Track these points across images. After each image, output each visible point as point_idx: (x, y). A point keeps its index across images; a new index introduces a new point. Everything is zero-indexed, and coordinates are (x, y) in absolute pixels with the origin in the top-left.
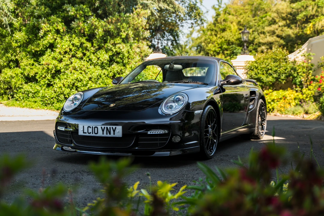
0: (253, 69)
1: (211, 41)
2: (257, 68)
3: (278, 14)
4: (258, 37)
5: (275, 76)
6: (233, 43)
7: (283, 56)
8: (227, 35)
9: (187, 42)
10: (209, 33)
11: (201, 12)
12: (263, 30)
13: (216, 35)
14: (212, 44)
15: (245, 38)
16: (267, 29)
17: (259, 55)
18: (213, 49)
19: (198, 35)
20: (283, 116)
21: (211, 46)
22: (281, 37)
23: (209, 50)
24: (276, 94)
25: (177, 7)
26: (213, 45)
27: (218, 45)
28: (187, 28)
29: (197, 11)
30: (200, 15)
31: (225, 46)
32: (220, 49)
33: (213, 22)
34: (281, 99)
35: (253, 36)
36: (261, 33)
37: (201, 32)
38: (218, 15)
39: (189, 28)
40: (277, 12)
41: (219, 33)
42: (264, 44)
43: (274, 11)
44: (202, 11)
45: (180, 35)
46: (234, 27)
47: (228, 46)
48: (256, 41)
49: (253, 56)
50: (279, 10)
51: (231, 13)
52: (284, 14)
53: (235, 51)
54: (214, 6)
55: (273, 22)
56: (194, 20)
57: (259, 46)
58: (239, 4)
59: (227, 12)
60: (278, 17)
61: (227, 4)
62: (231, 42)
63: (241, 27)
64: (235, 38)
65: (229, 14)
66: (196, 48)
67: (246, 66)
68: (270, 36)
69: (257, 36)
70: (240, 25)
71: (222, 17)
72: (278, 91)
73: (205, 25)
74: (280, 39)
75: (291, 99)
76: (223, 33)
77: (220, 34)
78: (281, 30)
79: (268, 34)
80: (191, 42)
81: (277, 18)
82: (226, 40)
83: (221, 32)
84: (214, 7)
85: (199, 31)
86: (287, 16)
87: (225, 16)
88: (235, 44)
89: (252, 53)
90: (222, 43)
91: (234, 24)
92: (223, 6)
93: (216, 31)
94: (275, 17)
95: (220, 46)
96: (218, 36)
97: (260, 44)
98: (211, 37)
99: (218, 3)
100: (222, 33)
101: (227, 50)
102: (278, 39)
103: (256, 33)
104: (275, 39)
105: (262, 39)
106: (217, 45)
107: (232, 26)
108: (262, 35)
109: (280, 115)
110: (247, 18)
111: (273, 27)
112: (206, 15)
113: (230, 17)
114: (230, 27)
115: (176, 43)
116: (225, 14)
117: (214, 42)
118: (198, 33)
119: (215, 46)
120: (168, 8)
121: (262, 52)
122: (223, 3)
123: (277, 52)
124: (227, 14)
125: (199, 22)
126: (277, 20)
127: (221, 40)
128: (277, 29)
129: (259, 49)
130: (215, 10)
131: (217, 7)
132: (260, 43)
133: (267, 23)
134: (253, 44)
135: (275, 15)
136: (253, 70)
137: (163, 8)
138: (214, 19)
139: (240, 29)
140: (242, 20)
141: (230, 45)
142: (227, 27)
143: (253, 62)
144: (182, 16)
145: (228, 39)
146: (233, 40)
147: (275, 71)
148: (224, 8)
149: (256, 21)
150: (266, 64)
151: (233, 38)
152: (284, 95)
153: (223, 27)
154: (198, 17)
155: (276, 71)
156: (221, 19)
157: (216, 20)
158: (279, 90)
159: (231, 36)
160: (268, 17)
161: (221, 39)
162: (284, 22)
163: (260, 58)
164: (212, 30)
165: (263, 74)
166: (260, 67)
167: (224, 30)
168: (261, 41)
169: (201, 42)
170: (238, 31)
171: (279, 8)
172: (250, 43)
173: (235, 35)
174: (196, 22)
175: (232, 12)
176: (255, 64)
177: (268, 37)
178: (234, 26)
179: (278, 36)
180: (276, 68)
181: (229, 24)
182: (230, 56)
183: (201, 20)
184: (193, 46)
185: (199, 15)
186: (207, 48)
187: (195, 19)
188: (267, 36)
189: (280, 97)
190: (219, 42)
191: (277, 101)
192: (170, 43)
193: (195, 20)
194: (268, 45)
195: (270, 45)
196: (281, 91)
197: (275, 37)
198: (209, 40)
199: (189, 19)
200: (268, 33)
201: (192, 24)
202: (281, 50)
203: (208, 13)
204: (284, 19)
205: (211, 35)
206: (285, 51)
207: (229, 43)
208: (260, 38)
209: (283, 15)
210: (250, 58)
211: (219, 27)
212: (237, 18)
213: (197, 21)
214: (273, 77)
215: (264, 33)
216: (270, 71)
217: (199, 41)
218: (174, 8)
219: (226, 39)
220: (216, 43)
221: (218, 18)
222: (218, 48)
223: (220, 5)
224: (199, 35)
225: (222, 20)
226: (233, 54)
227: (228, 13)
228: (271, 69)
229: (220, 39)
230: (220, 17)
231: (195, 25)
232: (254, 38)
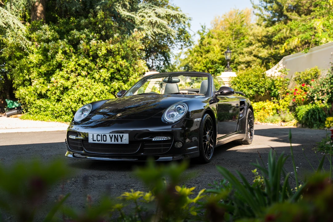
0: (236, 84)
1: (197, 60)
2: (239, 83)
3: (254, 37)
4: (238, 57)
5: (255, 89)
6: (216, 63)
7: (261, 72)
8: (211, 56)
9: (176, 62)
10: (196, 54)
11: (189, 35)
12: (241, 51)
13: (201, 56)
14: (199, 63)
15: (228, 57)
16: (246, 50)
17: (241, 72)
18: (200, 68)
19: (185, 56)
20: (263, 124)
21: (197, 65)
22: (257, 57)
23: (196, 69)
24: (256, 105)
25: (169, 30)
26: (199, 64)
27: (204, 64)
28: (178, 49)
29: (186, 35)
30: (189, 37)
31: (210, 65)
32: (205, 68)
33: (198, 45)
34: (260, 109)
35: (233, 56)
36: (240, 53)
37: (189, 54)
38: (203, 39)
39: (179, 49)
40: (253, 35)
41: (204, 54)
42: (243, 63)
43: (251, 34)
44: (190, 35)
45: (171, 56)
46: (217, 49)
47: (212, 65)
48: (236, 61)
49: (235, 73)
50: (255, 33)
51: (214, 37)
52: (259, 37)
53: (218, 69)
54: (199, 31)
55: (250, 44)
56: (183, 42)
57: (239, 65)
58: (221, 29)
59: (211, 36)
60: (255, 40)
61: (210, 29)
62: (214, 62)
63: (223, 49)
64: (218, 58)
65: (212, 38)
66: (184, 68)
67: (229, 81)
68: (248, 56)
69: (237, 56)
70: (222, 47)
72: (258, 103)
73: (193, 46)
74: (256, 58)
75: (270, 110)
76: (208, 54)
77: (205, 55)
78: (258, 51)
79: (246, 55)
80: (180, 63)
81: (254, 40)
82: (210, 60)
83: (206, 53)
84: (199, 32)
85: (186, 53)
86: (262, 38)
87: (209, 39)
88: (218, 63)
89: (233, 71)
90: (207, 63)
91: (217, 46)
92: (207, 31)
93: (201, 52)
94: (252, 40)
95: (205, 65)
96: (204, 56)
97: (239, 63)
98: (198, 57)
99: (202, 29)
100: (207, 54)
101: (211, 68)
102: (255, 59)
103: (235, 54)
104: (253, 58)
105: (241, 59)
106: (202, 64)
107: (215, 47)
108: (241, 55)
109: (260, 123)
110: (228, 40)
111: (251, 48)
112: (193, 38)
113: (213, 40)
114: (214, 49)
115: (167, 62)
116: (209, 37)
117: (200, 61)
118: (185, 55)
119: (201, 65)
120: (161, 32)
121: (242, 69)
122: (206, 28)
123: (256, 69)
124: (210, 37)
125: (188, 44)
126: (254, 42)
127: (206, 60)
128: (254, 50)
129: (239, 67)
130: (200, 34)
131: (202, 32)
133: (245, 45)
134: (234, 63)
135: (252, 38)
136: (235, 84)
137: (157, 33)
138: (200, 42)
139: (222, 51)
140: (223, 43)
141: (214, 64)
142: (211, 49)
143: (235, 78)
144: (173, 39)
145: (212, 59)
146: (216, 60)
147: (254, 85)
148: (208, 33)
149: (235, 43)
150: (247, 79)
151: (216, 58)
152: (263, 106)
153: (207, 49)
154: (186, 39)
155: (256, 85)
156: (206, 42)
157: (201, 43)
158: (258, 102)
159: (214, 57)
160: (246, 40)
161: (206, 59)
162: (260, 44)
163: (242, 74)
164: (198, 51)
165: (245, 88)
166: (242, 82)
167: (208, 51)
168: (240, 60)
169: (188, 63)
170: (220, 52)
171: (255, 32)
172: (232, 62)
173: (218, 56)
174: (185, 44)
175: (215, 36)
176: (238, 80)
177: (246, 57)
178: (217, 48)
179: (255, 56)
180: (256, 83)
181: (212, 46)
182: (213, 74)
183: (190, 42)
184: (181, 66)
185: (187, 38)
186: (194, 67)
187: (185, 41)
188: (245, 56)
189: (260, 108)
190: (204, 62)
191: (258, 111)
192: (162, 63)
193: (184, 43)
194: (246, 63)
195: (248, 64)
196: (260, 102)
197: (252, 57)
198: (196, 60)
199: (179, 42)
200: (246, 53)
201: (182, 45)
202: (259, 67)
203: (195, 36)
204: (259, 41)
205: (198, 56)
206: (263, 68)
207: (213, 62)
208: (239, 58)
209: (259, 38)
210: (233, 74)
211: (204, 49)
212: (219, 41)
213: (186, 43)
214: (253, 90)
215: (243, 53)
216: (251, 85)
217: (186, 62)
218: (166, 32)
219: (210, 59)
220: (201, 62)
221: (203, 41)
222: (204, 67)
223: (204, 30)
224: (186, 57)
225: (206, 43)
226: (217, 71)
227: (211, 37)
228: (252, 84)
229: (205, 59)
230: (205, 40)
231: (184, 46)
232: (235, 58)
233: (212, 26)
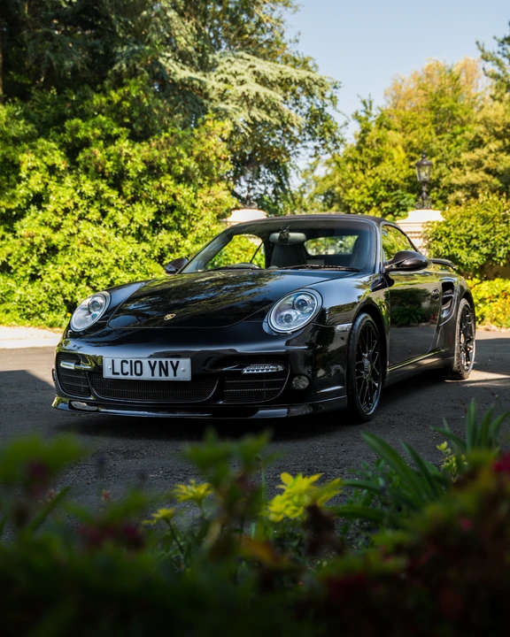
0: (441, 238)
1: (353, 182)
2: (448, 235)
3: (487, 126)
4: (449, 174)
5: (484, 250)
6: (397, 187)
7: (499, 210)
8: (385, 169)
9: (304, 185)
10: (349, 166)
11: (334, 125)
12: (457, 160)
13: (363, 171)
14: (356, 188)
15: (424, 175)
16: (466, 157)
17: (453, 210)
18: (359, 199)
19: (326, 171)
20: (503, 330)
21: (354, 193)
22: (494, 173)
23: (350, 201)
24: (487, 288)
25: (286, 115)
26: (357, 191)
27: (369, 190)
28: (307, 156)
29: (325, 124)
30: (333, 130)
31: (382, 193)
32: (372, 199)
33: (355, 145)
34: (497, 297)
35: (437, 172)
36: (454, 165)
37: (334, 165)
38: (365, 131)
39: (311, 157)
40: (485, 122)
41: (369, 167)
42: (459, 187)
43: (478, 120)
44: (336, 124)
45: (292, 173)
46: (399, 155)
47: (387, 192)
48: (444, 181)
49: (440, 212)
50: (489, 119)
51: (393, 126)
52: (499, 126)
53: (401, 203)
54: (357, 114)
55: (477, 143)
56: (320, 140)
57: (451, 192)
58: (407, 108)
59: (384, 123)
60: (488, 134)
61: (384, 109)
62: (394, 185)
63: (413, 154)
64: (402, 176)
65: (389, 129)
66: (323, 197)
67: (425, 232)
68: (471, 171)
69: (447, 171)
70: (412, 150)
71: (374, 134)
72: (491, 282)
73: (342, 150)
74: (491, 177)
76: (378, 168)
77: (372, 168)
78: (495, 159)
79: (467, 168)
80: (313, 186)
81: (485, 134)
82: (384, 181)
83: (374, 164)
84: (356, 116)
85: (328, 163)
86: (504, 130)
87: (381, 132)
88: (403, 188)
89: (437, 206)
90: (376, 187)
91: (400, 148)
92: (374, 112)
93: (362, 162)
94: (481, 133)
95: (372, 192)
96: (369, 173)
97: (451, 188)
98: (354, 175)
99: (364, 108)
100: (375, 166)
101: (385, 200)
102: (489, 178)
103: (443, 166)
104: (482, 177)
105: (455, 177)
106: (365, 190)
107: (394, 151)
108: (456, 170)
109: (497, 329)
110: (426, 134)
111: (479, 153)
112: (342, 131)
113: (391, 133)
114: (392, 155)
115: (283, 188)
116: (380, 128)
117: (360, 184)
118: (326, 168)
119: (362, 193)
120: (268, 119)
121: (458, 203)
122: (374, 107)
123: (488, 202)
124: (383, 127)
125: (330, 145)
126: (485, 139)
127: (373, 181)
128: (486, 158)
129: (451, 198)
130: (360, 121)
131: (363, 115)
132: (452, 185)
133: (464, 145)
134: (439, 187)
135: (481, 128)
136: (440, 240)
137: (259, 119)
138: (358, 140)
139: (412, 159)
140: (415, 140)
141: (392, 190)
142: (384, 155)
143: (439, 224)
144: (296, 133)
145: (389, 178)
146: (397, 180)
147: (484, 242)
148: (377, 117)
149: (443, 141)
150: (466, 228)
151: (398, 176)
152: (503, 289)
153: (377, 154)
154: (328, 134)
155: (486, 241)
156: (373, 138)
157: (363, 141)
158: (493, 280)
159: (393, 172)
160: (467, 133)
161: (374, 178)
162: (500, 143)
163: (455, 215)
164: (355, 161)
165: (462, 248)
166: (456, 234)
167: (378, 161)
168: (454, 181)
169: (333, 187)
170: (407, 162)
171: (488, 116)
172: (433, 185)
173: (402, 170)
174: (323, 145)
175: (396, 123)
176: (445, 228)
177: (468, 173)
178: (399, 153)
179: (488, 171)
180: (488, 236)
181: (387, 147)
182: (392, 213)
183: (335, 141)
184: (316, 194)
185: (329, 131)
186: (347, 198)
187: (323, 139)
188: (465, 170)
189: (495, 294)
190: (370, 185)
191: (491, 301)
192: (270, 190)
193: (322, 142)
194: (467, 188)
195: (472, 190)
196: (497, 280)
197: (482, 174)
198: (349, 181)
199: (309, 140)
200: (468, 164)
201: (316, 148)
202: (496, 198)
203: (348, 126)
204: (498, 136)
205: (355, 170)
206: (503, 200)
207: (390, 186)
208: (451, 175)
209: (497, 129)
210: (434, 216)
211: (369, 156)
212: (404, 137)
213: (327, 142)
214: (481, 254)
215: (459, 165)
216: (474, 242)
217: (329, 183)
218: (281, 117)
219: (383, 179)
220: (363, 186)
221: (366, 136)
222: (368, 197)
223: (368, 110)
224: (329, 172)
225: (374, 141)
226: (400, 208)
227: (385, 126)
228: (477, 238)
229: (371, 179)
230: (370, 134)
231: (321, 151)
232: (441, 176)
233: (388, 102)
